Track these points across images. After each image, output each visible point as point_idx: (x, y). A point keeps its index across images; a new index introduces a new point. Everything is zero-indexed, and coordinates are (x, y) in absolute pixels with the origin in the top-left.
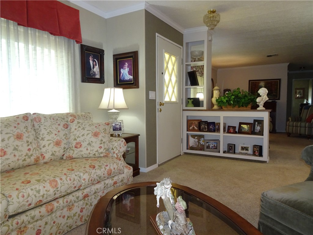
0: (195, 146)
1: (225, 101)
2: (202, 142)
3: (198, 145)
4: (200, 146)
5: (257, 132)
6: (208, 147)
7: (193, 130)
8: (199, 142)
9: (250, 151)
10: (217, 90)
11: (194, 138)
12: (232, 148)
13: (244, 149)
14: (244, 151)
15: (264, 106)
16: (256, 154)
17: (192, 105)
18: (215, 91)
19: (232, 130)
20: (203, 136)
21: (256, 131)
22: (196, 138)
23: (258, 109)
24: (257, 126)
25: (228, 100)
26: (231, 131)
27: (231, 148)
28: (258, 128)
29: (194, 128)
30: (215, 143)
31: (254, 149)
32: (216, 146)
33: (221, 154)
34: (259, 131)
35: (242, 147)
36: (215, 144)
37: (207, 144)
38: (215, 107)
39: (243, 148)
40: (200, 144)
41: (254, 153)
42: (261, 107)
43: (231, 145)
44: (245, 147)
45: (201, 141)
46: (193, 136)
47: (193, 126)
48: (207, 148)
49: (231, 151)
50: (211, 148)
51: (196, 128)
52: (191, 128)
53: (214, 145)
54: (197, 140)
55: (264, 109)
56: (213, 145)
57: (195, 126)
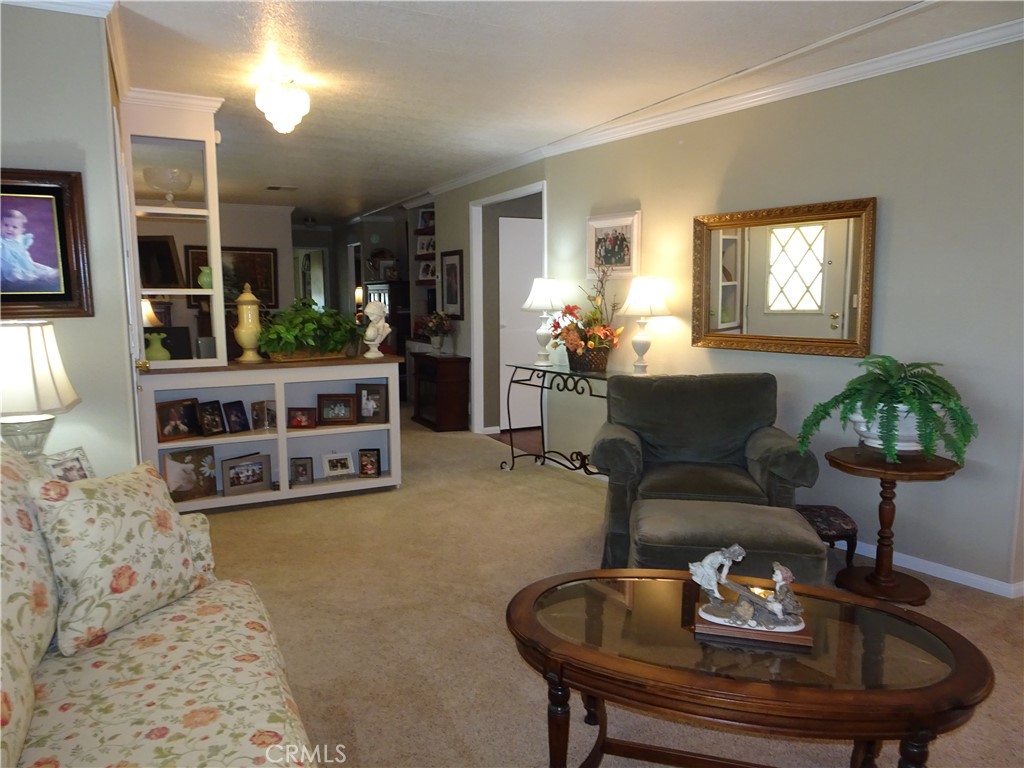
0: (188, 487)
1: (290, 337)
2: (206, 470)
3: (198, 483)
4: (202, 483)
5: (370, 417)
6: (236, 481)
7: (176, 435)
8: (198, 472)
9: (352, 469)
10: (252, 303)
11: (182, 462)
12: (305, 470)
13: (336, 466)
14: (340, 472)
15: (379, 349)
16: (369, 472)
17: (166, 353)
18: (245, 307)
19: (304, 420)
20: (209, 450)
21: (365, 413)
22: (188, 458)
23: (369, 355)
24: (368, 399)
25: (299, 335)
26: (301, 422)
27: (302, 470)
28: (369, 406)
29: (176, 428)
30: (254, 464)
31: (361, 462)
32: (258, 472)
33: (285, 492)
34: (374, 413)
35: (330, 461)
36: (256, 468)
37: (233, 472)
38: (250, 356)
39: (334, 464)
40: (201, 477)
41: (363, 469)
42: (374, 353)
43: (299, 462)
44: (338, 461)
45: (204, 466)
46: (179, 456)
47: (173, 423)
48: (233, 484)
49: (301, 479)
50: (245, 483)
51: (183, 427)
52: (168, 429)
53: (253, 470)
54: (191, 466)
55: (381, 355)
56: (250, 473)
57: (179, 422)
